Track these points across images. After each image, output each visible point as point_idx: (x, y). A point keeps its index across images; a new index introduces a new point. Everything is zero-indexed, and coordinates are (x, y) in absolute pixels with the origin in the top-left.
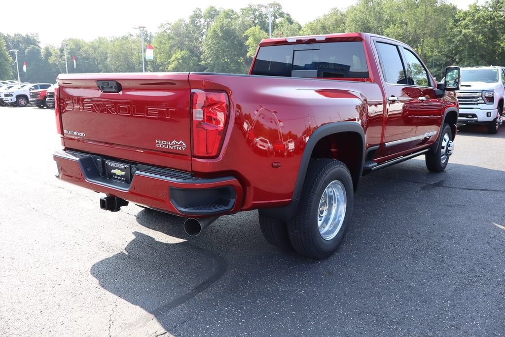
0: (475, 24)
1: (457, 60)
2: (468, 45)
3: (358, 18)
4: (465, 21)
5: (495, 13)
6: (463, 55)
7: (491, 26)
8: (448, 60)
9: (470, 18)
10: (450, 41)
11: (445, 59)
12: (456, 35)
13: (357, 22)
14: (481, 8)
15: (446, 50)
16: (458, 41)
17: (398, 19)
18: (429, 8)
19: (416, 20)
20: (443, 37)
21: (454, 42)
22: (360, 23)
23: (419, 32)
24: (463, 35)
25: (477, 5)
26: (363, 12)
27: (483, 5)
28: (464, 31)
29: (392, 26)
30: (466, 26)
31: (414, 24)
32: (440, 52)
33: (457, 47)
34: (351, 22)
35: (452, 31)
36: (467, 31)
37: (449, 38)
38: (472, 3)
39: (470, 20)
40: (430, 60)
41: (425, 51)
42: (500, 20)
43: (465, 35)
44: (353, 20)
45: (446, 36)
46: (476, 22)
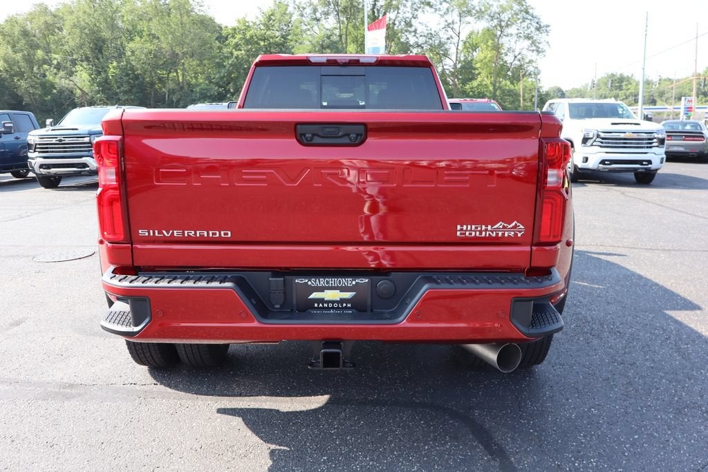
0: (247, 45)
1: (232, 90)
2: (243, 71)
3: (82, 23)
4: (236, 40)
5: (268, 33)
6: (238, 83)
7: (267, 49)
8: (220, 90)
9: (241, 36)
10: (220, 66)
11: (217, 88)
12: (228, 58)
13: (82, 29)
14: (251, 24)
15: (216, 77)
16: (231, 65)
17: (145, 29)
18: (185, 18)
19: (171, 33)
20: (209, 59)
21: (225, 67)
22: (87, 31)
23: (178, 50)
24: (236, 58)
25: (247, 20)
26: (90, 15)
27: (254, 21)
28: (236, 53)
29: (137, 39)
30: (237, 46)
31: (170, 39)
32: (208, 78)
33: (230, 73)
34: (72, 28)
35: (220, 52)
36: (239, 53)
37: (217, 60)
38: (241, 17)
39: (241, 39)
40: (198, 89)
41: (188, 78)
42: (276, 42)
43: (237, 57)
44: (75, 26)
45: (214, 57)
46: (248, 42)
